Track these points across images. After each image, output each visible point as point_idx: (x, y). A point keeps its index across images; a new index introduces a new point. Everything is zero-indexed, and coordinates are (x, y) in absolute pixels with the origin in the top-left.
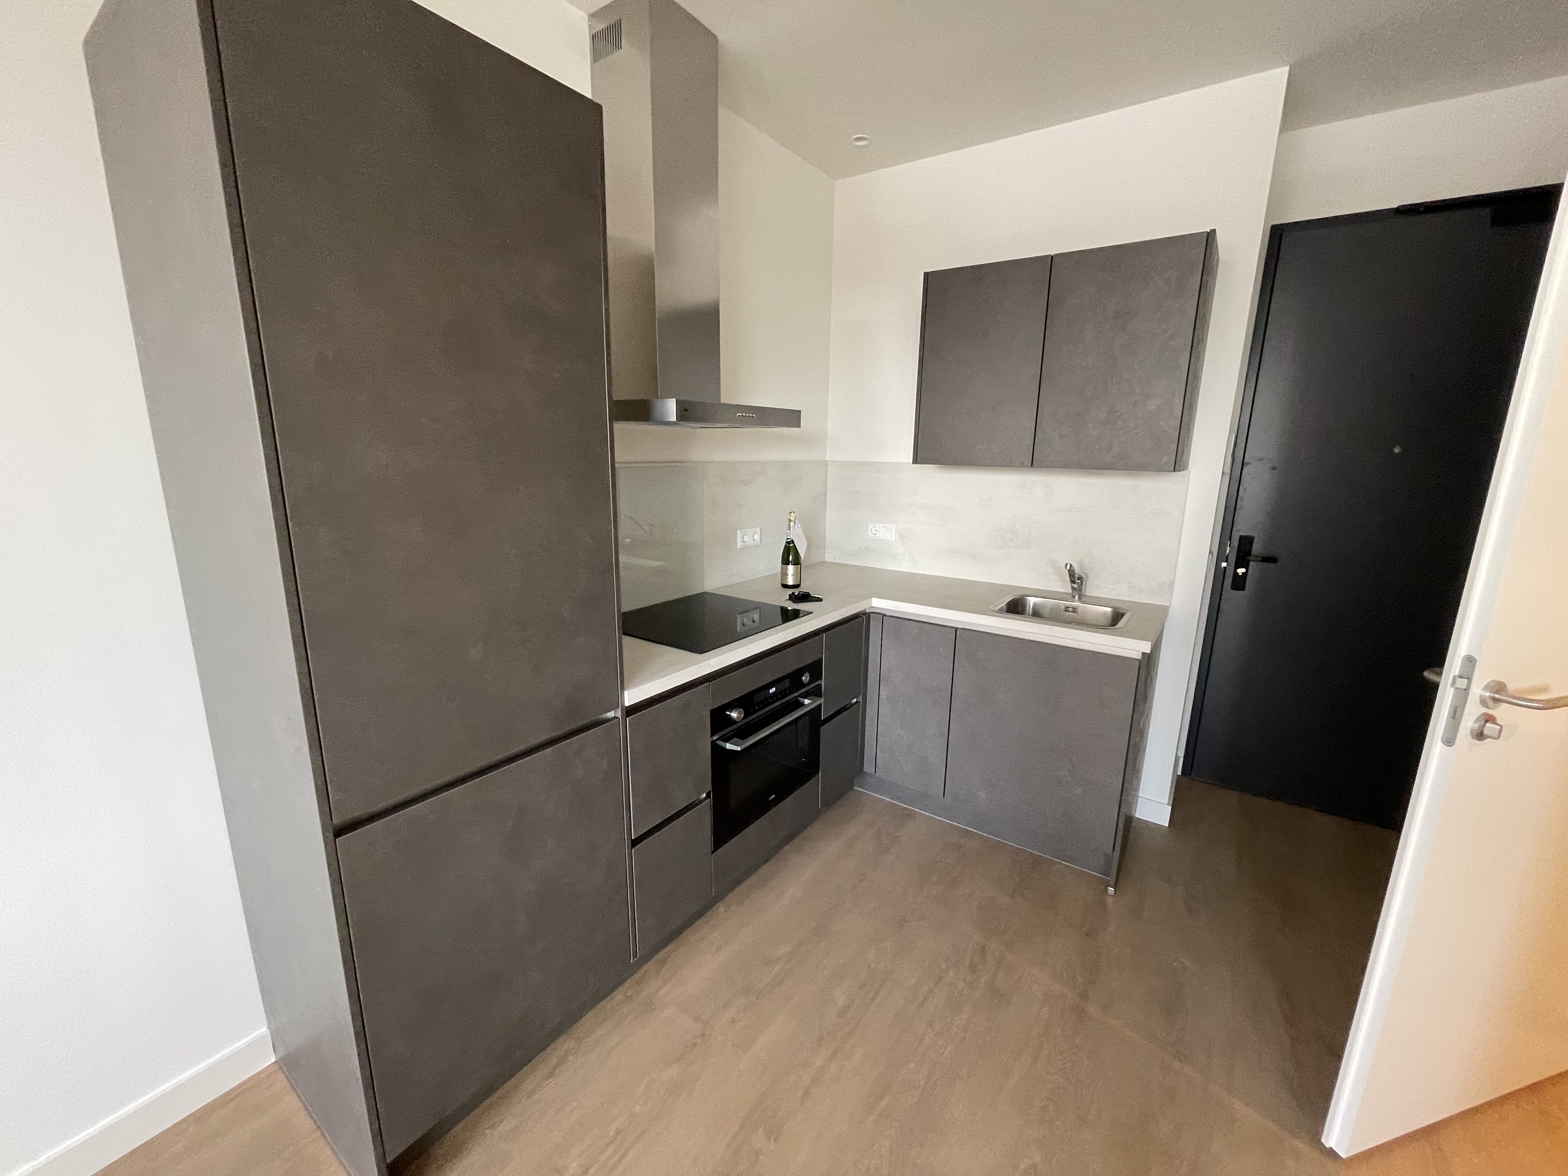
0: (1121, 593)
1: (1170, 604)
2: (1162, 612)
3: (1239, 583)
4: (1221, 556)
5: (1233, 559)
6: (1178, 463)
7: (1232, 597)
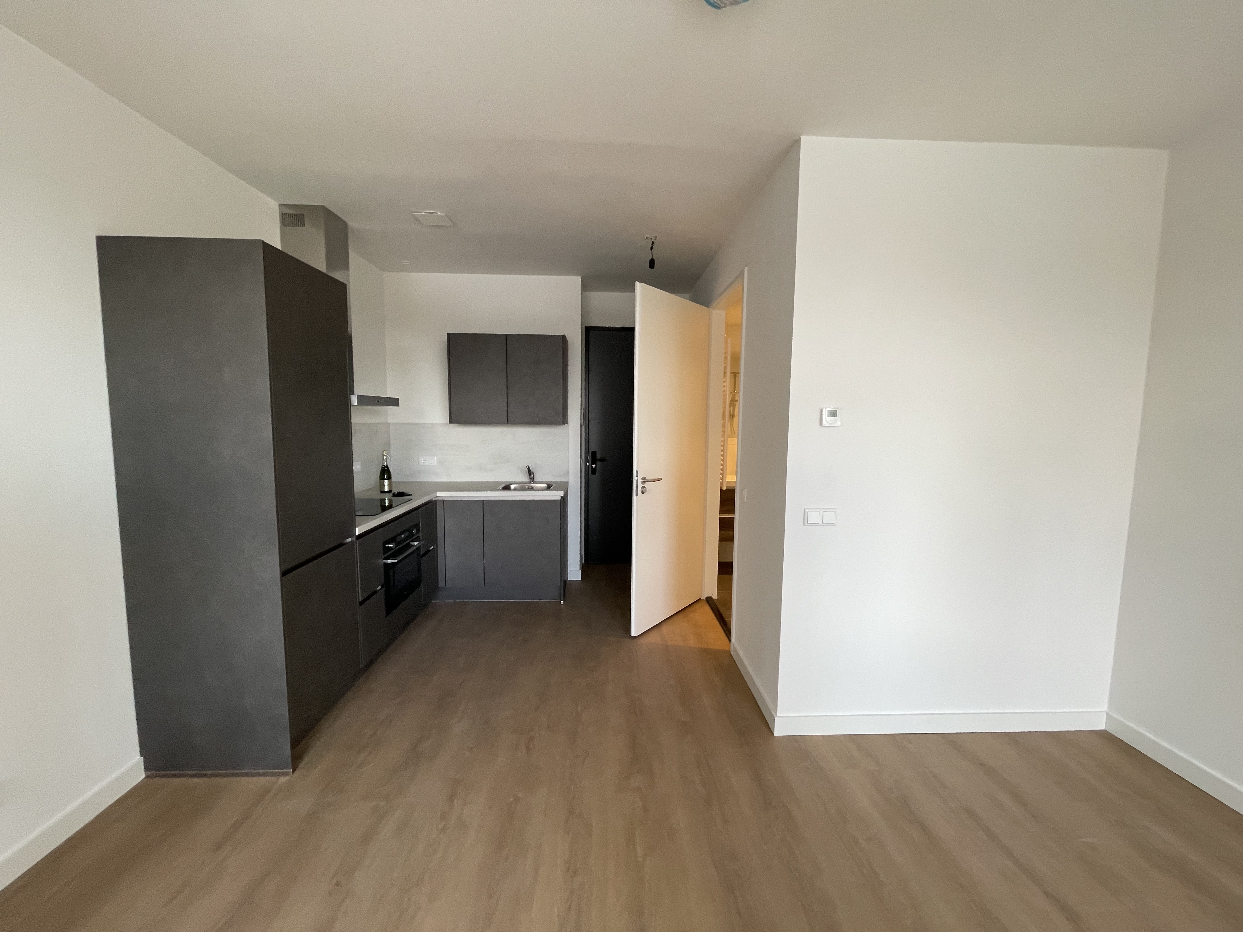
0: (550, 479)
1: (569, 480)
2: (567, 484)
3: (594, 471)
4: (586, 461)
5: (590, 463)
6: (564, 421)
7: (592, 477)
